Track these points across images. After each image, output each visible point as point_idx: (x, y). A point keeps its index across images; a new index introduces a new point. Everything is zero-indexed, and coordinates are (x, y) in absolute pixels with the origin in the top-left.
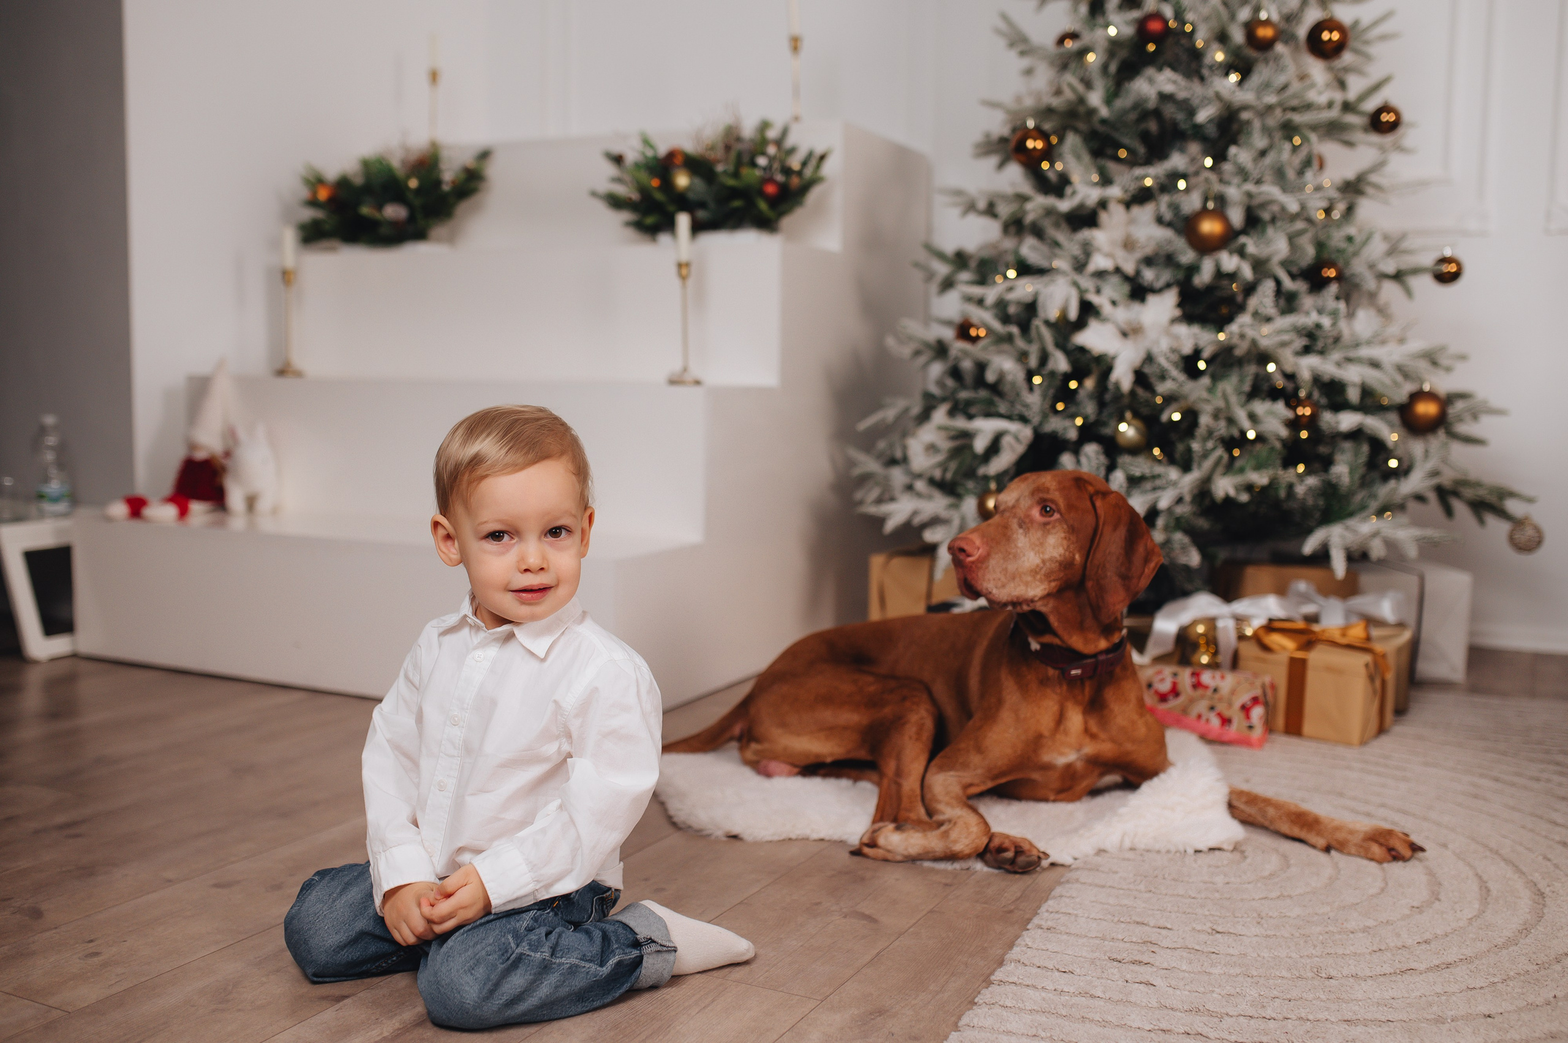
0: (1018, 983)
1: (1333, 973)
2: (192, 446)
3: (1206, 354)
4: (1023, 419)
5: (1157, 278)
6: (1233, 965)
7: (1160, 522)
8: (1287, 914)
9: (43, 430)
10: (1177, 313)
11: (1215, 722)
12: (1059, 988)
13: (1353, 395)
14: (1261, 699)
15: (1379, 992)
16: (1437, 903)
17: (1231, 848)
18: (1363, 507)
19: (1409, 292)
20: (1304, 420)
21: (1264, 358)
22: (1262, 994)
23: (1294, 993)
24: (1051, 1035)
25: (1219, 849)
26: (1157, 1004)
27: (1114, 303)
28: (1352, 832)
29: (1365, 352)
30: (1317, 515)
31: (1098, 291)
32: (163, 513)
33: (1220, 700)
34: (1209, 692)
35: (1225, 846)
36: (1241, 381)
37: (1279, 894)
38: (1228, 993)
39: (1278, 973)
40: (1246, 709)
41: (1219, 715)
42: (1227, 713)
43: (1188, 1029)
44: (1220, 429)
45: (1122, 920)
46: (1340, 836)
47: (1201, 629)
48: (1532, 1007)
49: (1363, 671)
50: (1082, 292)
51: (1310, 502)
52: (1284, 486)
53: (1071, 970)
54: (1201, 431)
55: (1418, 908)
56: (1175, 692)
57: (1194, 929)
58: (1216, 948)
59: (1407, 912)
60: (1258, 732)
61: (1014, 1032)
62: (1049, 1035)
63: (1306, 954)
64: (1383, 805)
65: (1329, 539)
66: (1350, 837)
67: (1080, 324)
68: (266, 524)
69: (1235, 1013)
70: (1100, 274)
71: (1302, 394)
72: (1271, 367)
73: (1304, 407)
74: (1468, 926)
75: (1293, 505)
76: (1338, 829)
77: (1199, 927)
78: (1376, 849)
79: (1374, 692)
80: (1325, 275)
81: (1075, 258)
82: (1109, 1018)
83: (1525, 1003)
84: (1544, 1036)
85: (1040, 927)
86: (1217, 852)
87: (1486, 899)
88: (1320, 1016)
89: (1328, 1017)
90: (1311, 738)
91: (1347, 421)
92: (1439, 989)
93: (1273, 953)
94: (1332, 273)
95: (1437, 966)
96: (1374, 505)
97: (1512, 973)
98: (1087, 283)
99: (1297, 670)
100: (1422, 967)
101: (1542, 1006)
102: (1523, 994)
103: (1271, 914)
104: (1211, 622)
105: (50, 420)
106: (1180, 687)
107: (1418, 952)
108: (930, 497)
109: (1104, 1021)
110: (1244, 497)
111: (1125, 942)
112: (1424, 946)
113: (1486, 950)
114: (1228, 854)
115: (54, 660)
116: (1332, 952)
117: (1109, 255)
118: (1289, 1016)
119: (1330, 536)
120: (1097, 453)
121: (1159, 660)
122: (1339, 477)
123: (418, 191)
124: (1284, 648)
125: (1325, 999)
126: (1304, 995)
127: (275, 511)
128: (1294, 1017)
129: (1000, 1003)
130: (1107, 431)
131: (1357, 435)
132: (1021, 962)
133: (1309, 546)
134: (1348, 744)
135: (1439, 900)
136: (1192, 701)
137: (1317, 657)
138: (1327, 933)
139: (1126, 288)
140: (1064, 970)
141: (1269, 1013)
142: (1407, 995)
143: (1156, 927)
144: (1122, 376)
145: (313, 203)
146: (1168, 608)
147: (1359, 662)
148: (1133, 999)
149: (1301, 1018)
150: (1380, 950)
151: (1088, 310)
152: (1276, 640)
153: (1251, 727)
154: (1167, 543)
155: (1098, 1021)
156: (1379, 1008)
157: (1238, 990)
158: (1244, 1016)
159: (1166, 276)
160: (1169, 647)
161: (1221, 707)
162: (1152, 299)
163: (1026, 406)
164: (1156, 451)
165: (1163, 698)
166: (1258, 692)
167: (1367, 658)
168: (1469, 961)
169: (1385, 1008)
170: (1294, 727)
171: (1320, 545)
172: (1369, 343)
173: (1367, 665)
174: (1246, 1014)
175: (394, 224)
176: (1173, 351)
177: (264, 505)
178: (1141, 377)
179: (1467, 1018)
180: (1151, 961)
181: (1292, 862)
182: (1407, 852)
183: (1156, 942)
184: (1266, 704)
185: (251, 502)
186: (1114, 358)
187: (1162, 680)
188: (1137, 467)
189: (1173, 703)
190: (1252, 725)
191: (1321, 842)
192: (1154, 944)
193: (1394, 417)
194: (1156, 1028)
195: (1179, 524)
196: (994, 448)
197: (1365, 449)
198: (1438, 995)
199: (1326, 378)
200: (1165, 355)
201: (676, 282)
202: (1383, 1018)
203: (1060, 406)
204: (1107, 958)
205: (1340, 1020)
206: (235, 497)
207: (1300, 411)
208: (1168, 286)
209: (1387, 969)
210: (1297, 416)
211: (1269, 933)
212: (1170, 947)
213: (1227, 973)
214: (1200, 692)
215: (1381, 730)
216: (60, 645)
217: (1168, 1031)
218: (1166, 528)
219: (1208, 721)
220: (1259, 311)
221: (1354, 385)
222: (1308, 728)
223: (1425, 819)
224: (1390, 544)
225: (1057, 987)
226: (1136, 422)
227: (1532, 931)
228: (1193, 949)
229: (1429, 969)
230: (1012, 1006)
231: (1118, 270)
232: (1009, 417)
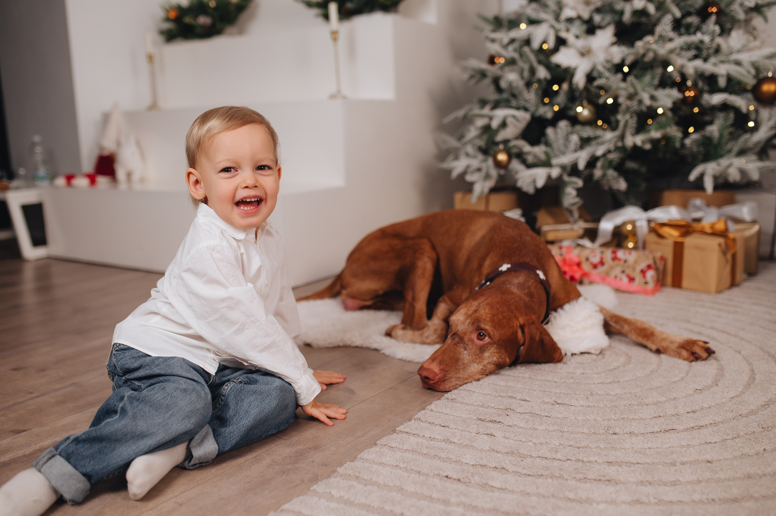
0: (409, 432)
1: (617, 430)
2: (101, 148)
3: (629, 61)
4: (526, 109)
5: (603, 19)
6: (554, 424)
7: (599, 164)
8: (610, 393)
9: (34, 145)
10: (614, 39)
11: (625, 280)
12: (433, 436)
13: (722, 82)
14: (653, 266)
15: (641, 444)
16: (715, 387)
17: (598, 352)
18: (729, 151)
19: (766, 19)
20: (690, 99)
21: (666, 63)
22: (562, 443)
23: (583, 444)
24: (407, 466)
25: (588, 353)
26: (488, 448)
27: (577, 37)
28: (672, 342)
29: (734, 57)
30: (701, 157)
31: (568, 30)
32: (82, 182)
33: (628, 267)
34: (622, 263)
35: (592, 351)
36: (653, 78)
37: (612, 380)
38: (540, 442)
39: (581, 430)
40: (643, 272)
41: (628, 276)
42: (632, 275)
43: (497, 465)
44: (634, 106)
45: (501, 395)
46: (664, 344)
47: (629, 227)
48: (744, 456)
49: (717, 248)
50: (557, 31)
51: (695, 149)
52: (678, 140)
53: (448, 426)
54: (623, 108)
55: (700, 390)
56: (602, 263)
57: (543, 401)
58: (550, 413)
59: (691, 392)
60: (651, 286)
61: (385, 463)
62: (405, 466)
63: (607, 418)
64: (712, 328)
65: (705, 171)
66: (670, 345)
67: (556, 50)
68: (137, 186)
69: (536, 456)
70: (570, 20)
71: (689, 83)
72: (670, 69)
73: (690, 91)
74: (729, 402)
75: (686, 152)
76: (664, 339)
77: (546, 400)
78: (685, 353)
79: (727, 261)
80: (710, 11)
81: (554, 12)
82: (451, 456)
83: (741, 453)
84: (743, 476)
85: (447, 399)
86: (586, 355)
87: (750, 385)
88: (592, 459)
89: (597, 459)
90: (687, 289)
91: (717, 99)
92: (684, 443)
93: (586, 417)
94: (714, 10)
95: (692, 428)
96: (736, 149)
97: (742, 433)
98: (561, 26)
99: (678, 248)
100: (681, 428)
101: (751, 456)
102: (742, 448)
103: (599, 393)
104: (633, 223)
105: (37, 139)
106: (605, 260)
107: (683, 418)
108: (475, 157)
109: (447, 458)
110: (648, 146)
111: (495, 408)
112: (692, 415)
113: (732, 418)
114: (594, 357)
115: (38, 260)
116: (626, 417)
117: (573, 8)
118: (571, 458)
119: (705, 169)
120: (567, 126)
121: (605, 245)
122: (711, 132)
123: (215, 9)
124: (671, 236)
125: (603, 448)
126: (590, 445)
127: (142, 180)
128: (574, 459)
129: (389, 445)
130: (571, 113)
131: (725, 107)
132: (421, 420)
133: (693, 177)
134: (708, 292)
135: (717, 385)
136: (612, 268)
137: (690, 241)
138: (630, 405)
139: (584, 27)
140: (444, 425)
141: (559, 456)
142: (660, 446)
143: (520, 400)
144: (579, 79)
145: (167, 19)
146: (609, 215)
147: (715, 242)
148: (475, 444)
149: (579, 460)
150: (659, 416)
151: (561, 42)
152: (666, 231)
153: (646, 283)
154: (604, 175)
155: (444, 458)
156: (635, 454)
157: (547, 440)
158: (542, 457)
159: (608, 18)
160: (608, 238)
161: (628, 271)
162: (599, 33)
163: (526, 101)
164: (600, 123)
165: (595, 266)
166: (650, 262)
167: (721, 240)
168: (716, 425)
169: (639, 455)
170: (677, 283)
171: (700, 174)
172: (739, 51)
173: (720, 245)
174: (543, 456)
175: (203, 27)
176: (608, 61)
177: (136, 177)
178: (590, 78)
179: (696, 462)
180: (502, 421)
181: (633, 361)
182: (704, 355)
183: (514, 409)
184: (657, 270)
185: (129, 175)
186: (575, 69)
187: (595, 256)
188: (585, 131)
189: (601, 269)
190: (647, 282)
191: (654, 347)
192: (513, 410)
193: (750, 96)
194: (478, 463)
195: (610, 165)
196: (504, 125)
197: (732, 115)
198: (682, 446)
199: (707, 73)
200: (602, 64)
201: (330, 42)
202: (635, 462)
203: (547, 100)
204: (476, 418)
205: (604, 462)
206: (121, 173)
207: (688, 94)
208: (609, 24)
209: (657, 429)
210: (685, 98)
211: (591, 404)
212: (521, 412)
213: (548, 429)
214: (616, 262)
215: (733, 284)
216: (40, 252)
217: (485, 466)
218: (603, 168)
219: (621, 279)
220: (662, 35)
221: (722, 76)
222: (685, 283)
223: (736, 336)
224: (743, 172)
225: (432, 435)
226: (590, 107)
227: (771, 406)
228: (535, 413)
229: (687, 430)
230: (395, 446)
231: (579, 17)
232: (518, 108)
